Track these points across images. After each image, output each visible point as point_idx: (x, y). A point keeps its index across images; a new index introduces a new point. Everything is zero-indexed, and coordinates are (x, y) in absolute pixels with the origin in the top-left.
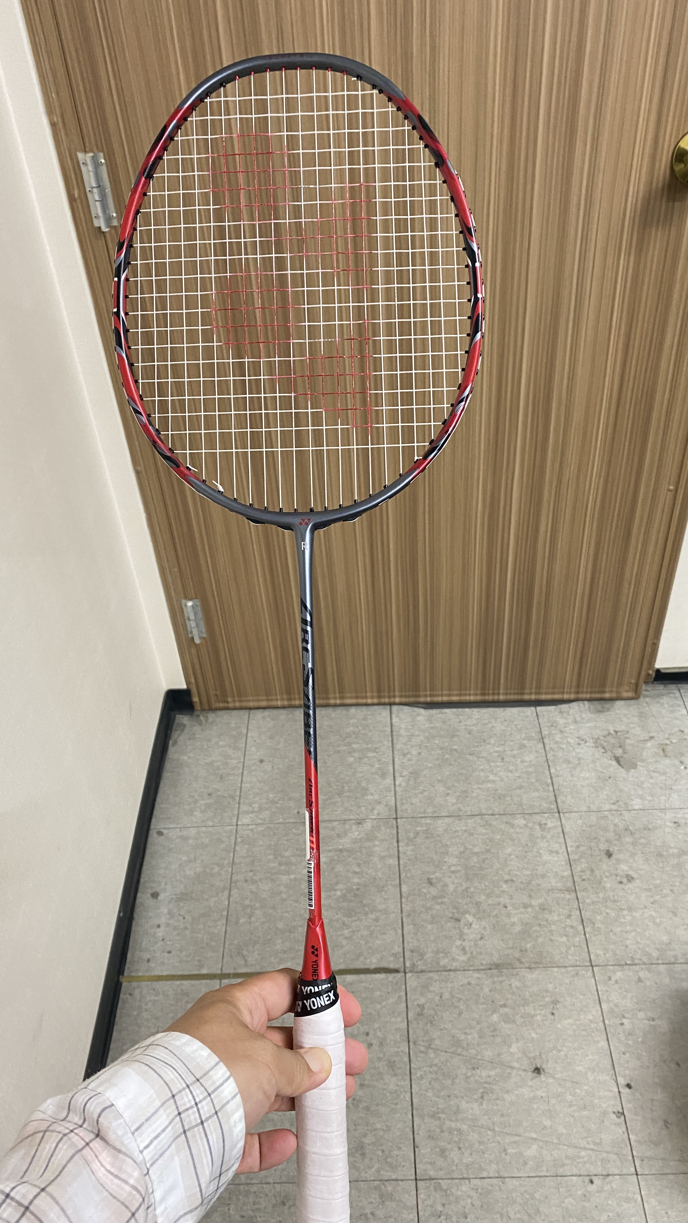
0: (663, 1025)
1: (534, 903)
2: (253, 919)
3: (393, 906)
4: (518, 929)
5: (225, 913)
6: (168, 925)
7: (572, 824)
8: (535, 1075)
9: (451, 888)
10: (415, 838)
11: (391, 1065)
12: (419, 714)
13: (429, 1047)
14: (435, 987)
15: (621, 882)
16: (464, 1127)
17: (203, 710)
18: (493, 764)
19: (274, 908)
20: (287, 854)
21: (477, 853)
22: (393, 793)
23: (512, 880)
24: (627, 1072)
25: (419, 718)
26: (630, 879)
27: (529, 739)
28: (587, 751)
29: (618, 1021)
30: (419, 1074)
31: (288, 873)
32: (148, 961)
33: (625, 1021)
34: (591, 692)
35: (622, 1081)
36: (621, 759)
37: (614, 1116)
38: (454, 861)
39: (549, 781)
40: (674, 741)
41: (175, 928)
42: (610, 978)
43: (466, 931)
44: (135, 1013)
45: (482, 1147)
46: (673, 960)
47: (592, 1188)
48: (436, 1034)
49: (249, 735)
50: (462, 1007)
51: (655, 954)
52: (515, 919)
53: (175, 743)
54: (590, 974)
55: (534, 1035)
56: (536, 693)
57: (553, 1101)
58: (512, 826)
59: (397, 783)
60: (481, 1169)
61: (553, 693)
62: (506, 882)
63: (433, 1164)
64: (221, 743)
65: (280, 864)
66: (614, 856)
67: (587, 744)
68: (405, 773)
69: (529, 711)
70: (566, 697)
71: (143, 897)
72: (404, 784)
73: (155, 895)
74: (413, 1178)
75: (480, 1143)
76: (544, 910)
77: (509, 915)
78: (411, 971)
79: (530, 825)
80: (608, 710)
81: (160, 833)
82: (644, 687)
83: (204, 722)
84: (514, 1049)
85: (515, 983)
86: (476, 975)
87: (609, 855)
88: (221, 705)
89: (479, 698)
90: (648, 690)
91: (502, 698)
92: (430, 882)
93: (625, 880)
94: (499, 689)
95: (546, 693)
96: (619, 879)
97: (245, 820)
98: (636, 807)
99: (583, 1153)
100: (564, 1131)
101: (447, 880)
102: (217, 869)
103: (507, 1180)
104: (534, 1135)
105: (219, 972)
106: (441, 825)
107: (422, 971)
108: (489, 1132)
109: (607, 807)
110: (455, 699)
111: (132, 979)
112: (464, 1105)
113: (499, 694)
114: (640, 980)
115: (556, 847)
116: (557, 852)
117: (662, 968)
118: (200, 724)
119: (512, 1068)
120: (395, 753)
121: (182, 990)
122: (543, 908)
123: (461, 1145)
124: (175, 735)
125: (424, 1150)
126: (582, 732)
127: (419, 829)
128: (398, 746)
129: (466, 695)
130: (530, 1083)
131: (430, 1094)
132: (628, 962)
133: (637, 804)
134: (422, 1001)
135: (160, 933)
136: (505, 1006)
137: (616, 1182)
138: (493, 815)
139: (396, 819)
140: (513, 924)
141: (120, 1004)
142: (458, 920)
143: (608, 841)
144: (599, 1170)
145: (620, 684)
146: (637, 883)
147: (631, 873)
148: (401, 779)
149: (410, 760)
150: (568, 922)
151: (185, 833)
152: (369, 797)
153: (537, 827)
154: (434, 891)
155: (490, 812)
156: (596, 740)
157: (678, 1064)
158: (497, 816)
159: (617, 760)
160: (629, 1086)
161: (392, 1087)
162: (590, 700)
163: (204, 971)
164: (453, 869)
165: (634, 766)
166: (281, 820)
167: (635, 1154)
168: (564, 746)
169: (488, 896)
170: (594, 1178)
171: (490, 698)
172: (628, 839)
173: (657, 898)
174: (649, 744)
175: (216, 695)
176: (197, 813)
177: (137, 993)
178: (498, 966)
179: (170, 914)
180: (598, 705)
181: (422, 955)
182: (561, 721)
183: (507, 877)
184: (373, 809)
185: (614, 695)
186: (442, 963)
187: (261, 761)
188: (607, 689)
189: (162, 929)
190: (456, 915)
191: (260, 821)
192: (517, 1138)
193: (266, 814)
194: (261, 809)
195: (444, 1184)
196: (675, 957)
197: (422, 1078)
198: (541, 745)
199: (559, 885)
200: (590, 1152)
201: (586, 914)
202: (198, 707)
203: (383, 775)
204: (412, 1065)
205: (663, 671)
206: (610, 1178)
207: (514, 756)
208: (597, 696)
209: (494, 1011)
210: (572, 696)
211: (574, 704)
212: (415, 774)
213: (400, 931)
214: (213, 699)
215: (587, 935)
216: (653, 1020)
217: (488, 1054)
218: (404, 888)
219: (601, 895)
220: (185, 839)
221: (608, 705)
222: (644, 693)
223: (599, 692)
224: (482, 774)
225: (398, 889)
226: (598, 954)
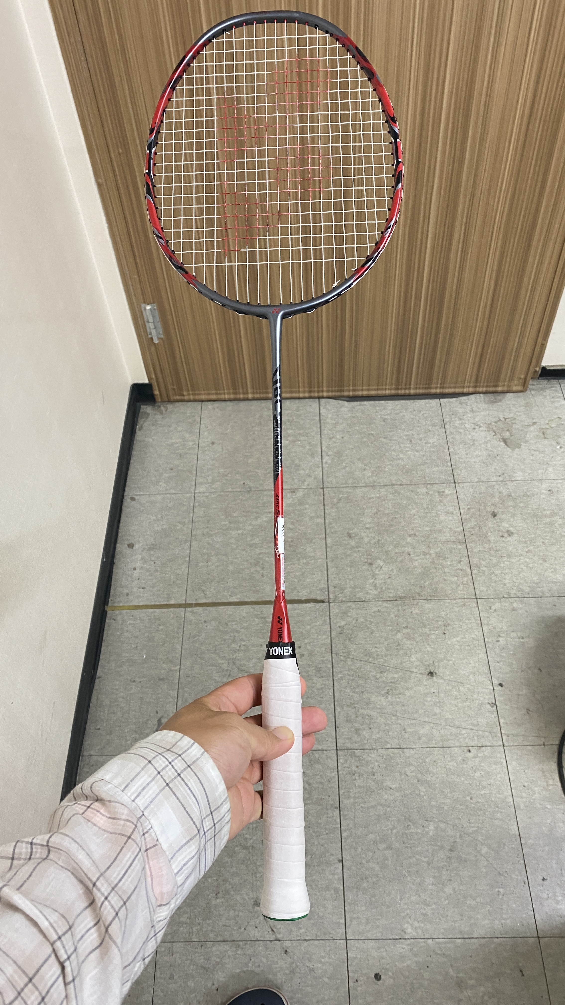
0: (531, 642)
1: (432, 551)
2: (210, 563)
3: (320, 553)
4: (419, 570)
5: (187, 559)
6: (142, 568)
7: (465, 492)
8: (428, 677)
9: (366, 540)
10: (338, 503)
11: (318, 670)
12: (343, 406)
13: (347, 657)
14: (352, 613)
15: (503, 536)
16: (374, 714)
17: (163, 401)
18: (402, 445)
19: (225, 555)
20: (235, 515)
21: (387, 515)
22: (321, 469)
23: (415, 535)
24: (501, 676)
25: (343, 409)
26: (510, 534)
27: (434, 425)
28: (480, 435)
29: (494, 639)
30: (340, 676)
31: (237, 530)
32: (127, 594)
33: (500, 639)
34: (487, 386)
35: (496, 682)
36: (508, 441)
37: (488, 706)
38: (369, 520)
39: (448, 458)
40: (553, 426)
41: (148, 570)
42: (490, 608)
43: (377, 572)
44: (118, 633)
45: (387, 727)
46: (541, 595)
47: (469, 755)
48: (352, 648)
49: (202, 422)
50: (374, 628)
51: (527, 590)
52: (416, 564)
53: (141, 428)
54: (475, 605)
55: (429, 649)
56: (441, 388)
57: (442, 695)
58: (417, 493)
59: (324, 461)
60: (387, 743)
61: (455, 387)
62: (410, 536)
63: (350, 739)
64: (179, 429)
65: (230, 523)
66: (498, 516)
67: (481, 429)
68: (330, 453)
69: (434, 402)
70: (466, 390)
71: (121, 547)
72: (329, 462)
73: (131, 546)
74: (335, 748)
75: (386, 725)
76: (439, 556)
77: (412, 561)
78: (334, 602)
79: (431, 492)
80: (500, 401)
81: (133, 499)
82: (531, 382)
83: (164, 412)
84: (413, 659)
85: (416, 611)
86: (385, 605)
87: (494, 515)
88: (178, 397)
89: (393, 392)
90: (533, 384)
91: (412, 391)
92: (349, 535)
93: (506, 535)
94: (410, 384)
95: (449, 387)
96: (501, 534)
97: (201, 489)
98: (519, 478)
99: (464, 732)
100: (450, 717)
101: (363, 534)
102: (179, 527)
103: (405, 750)
104: (427, 719)
105: (184, 602)
106: (359, 493)
107: (342, 602)
108: (393, 718)
109: (494, 478)
110: (373, 393)
111: (114, 608)
112: (373, 698)
113: (410, 389)
114: (514, 609)
115: (451, 509)
116: (452, 513)
117: (532, 601)
118: (161, 413)
119: (412, 672)
120: (323, 437)
121: (155, 616)
122: (438, 555)
123: (371, 726)
124: (140, 422)
125: (343, 730)
126: (477, 419)
127: (341, 496)
128: (325, 432)
129: (382, 389)
130: (425, 683)
131: (348, 690)
132: (505, 596)
133: (519, 476)
134: (343, 623)
135: (136, 574)
136: (407, 627)
137: (487, 751)
138: (401, 485)
139: (323, 488)
140: (416, 567)
141: (106, 627)
142: (371, 564)
143: (493, 505)
144: (476, 743)
145: (511, 379)
146: (516, 537)
147: (512, 529)
148: (327, 458)
149: (334, 442)
150: (459, 566)
151: (153, 498)
152: (302, 472)
153: (437, 494)
154: (352, 543)
155: (399, 483)
156: (489, 425)
157: (540, 670)
158: (404, 486)
159: (505, 441)
160: (501, 685)
161: (319, 685)
162: (485, 393)
163: (172, 602)
164: (368, 526)
165: (519, 446)
166: (230, 489)
167: (503, 732)
168: (462, 431)
169: (396, 546)
170: (471, 749)
171: (403, 392)
172: (511, 503)
173: (531, 548)
174: (532, 428)
175: (174, 389)
176: (162, 483)
177: (119, 618)
178: (402, 598)
179: (144, 560)
180: (491, 397)
181: (342, 590)
182: (461, 411)
183: (410, 532)
184: (305, 481)
185: (505, 389)
186: (358, 596)
187: (213, 443)
188: (500, 384)
189: (138, 571)
190: (370, 561)
191: (214, 490)
192: (414, 721)
193: (218, 485)
194: (213, 481)
195: (358, 753)
196: (543, 592)
197: (342, 679)
198: (443, 430)
199: (453, 539)
200: (469, 731)
201: (474, 560)
202: (158, 399)
203: (313, 455)
204: (334, 670)
205: (548, 368)
206: (483, 748)
207: (420, 439)
208: (492, 389)
209: (398, 631)
210: (471, 390)
211: (472, 396)
212: (339, 454)
213: (325, 572)
214: (171, 393)
215: (474, 576)
216: (523, 638)
217: (394, 661)
218: (329, 541)
219: (486, 546)
220: (153, 503)
221: (500, 397)
222: (531, 387)
223: (493, 386)
224: (393, 453)
225: (324, 541)
226: (481, 589)
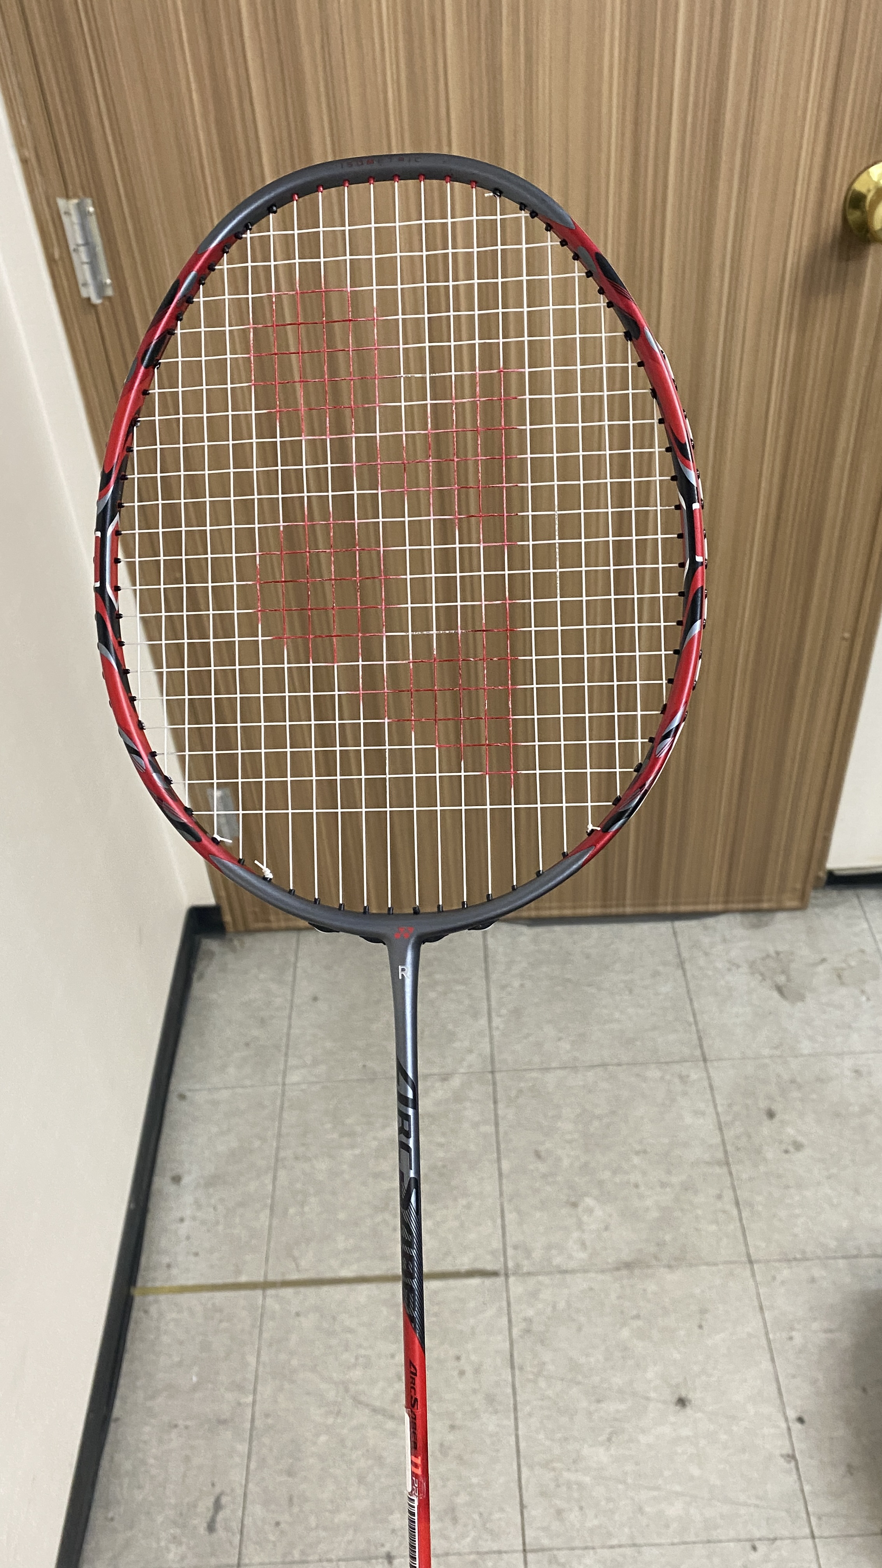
0: (845, 1339)
1: (674, 1180)
2: (306, 1209)
3: (490, 1187)
4: (655, 1214)
5: (269, 1201)
6: (194, 1218)
7: (723, 1075)
8: (678, 1408)
9: (566, 1162)
10: (517, 1097)
11: (490, 1399)
12: (521, 934)
13: (539, 1374)
14: (546, 1295)
15: (786, 1152)
16: (587, 1480)
17: (237, 932)
18: (618, 998)
19: (334, 1193)
20: (348, 1121)
21: (599, 1118)
22: (487, 1039)
23: (645, 1152)
24: (799, 1402)
25: (522, 939)
26: (798, 1146)
27: (665, 964)
28: (741, 979)
29: (785, 1335)
30: (528, 1409)
31: (352, 1146)
32: (169, 1266)
33: (794, 1333)
34: (745, 902)
35: (792, 1414)
36: (784, 989)
37: (782, 1462)
38: (570, 1127)
39: (691, 1019)
40: (853, 963)
41: (203, 1222)
42: (774, 1278)
43: (585, 1218)
44: (152, 1337)
45: (611, 1505)
46: (855, 1252)
47: (753, 1556)
48: (547, 1356)
49: (299, 965)
50: (582, 1319)
51: (833, 1244)
52: (649, 1202)
53: (201, 976)
54: (748, 1273)
55: (677, 1356)
56: (673, 904)
57: (702, 1442)
58: (645, 1079)
59: (494, 1024)
60: (610, 1535)
61: (695, 903)
62: (637, 1153)
63: (545, 1529)
64: (262, 976)
65: (342, 1135)
66: (778, 1117)
67: (741, 970)
68: (504, 1011)
69: (664, 927)
70: (712, 907)
71: (161, 1182)
72: (502, 1026)
73: (177, 1179)
74: (521, 1548)
75: (609, 1500)
76: (686, 1190)
77: (641, 1197)
78: (514, 1274)
79: (668, 1077)
80: (766, 924)
81: (182, 1097)
82: (813, 894)
83: (238, 947)
84: (650, 1375)
85: (652, 1287)
86: (600, 1277)
87: (771, 1115)
88: (261, 925)
89: (599, 911)
90: (818, 897)
91: (629, 910)
92: (538, 1155)
93: (791, 1149)
94: (624, 899)
95: (686, 904)
96: (784, 1147)
97: (294, 1077)
98: (806, 1052)
99: (743, 1511)
100: (718, 1483)
101: (559, 1152)
102: (257, 1143)
103: (644, 1549)
104: (678, 1488)
105: (262, 1279)
106: (551, 1079)
107: (529, 1274)
108: (620, 1486)
109: (766, 1052)
110: (568, 912)
111: (146, 1292)
112: (586, 1451)
113: (624, 906)
114: (813, 1280)
115: (702, 1106)
116: (703, 1114)
117: (841, 1263)
118: (234, 950)
119: (648, 1399)
120: (491, 984)
121: (214, 1305)
122: (685, 1187)
123: (583, 1504)
124: (200, 966)
125: (534, 1512)
126: (733, 954)
127: (522, 1085)
128: (494, 977)
129: (581, 907)
130: (672, 1419)
131: (541, 1436)
132: (798, 1256)
133: (806, 1047)
134: (530, 1313)
135: (184, 1229)
136: (637, 1317)
137: (785, 1548)
138: (619, 1065)
139: (493, 1072)
140: (647, 1209)
141: (132, 1326)
142: (575, 1205)
143: (770, 1097)
144: (763, 1532)
145: (782, 890)
146: (807, 1152)
147: (800, 1139)
148: (499, 1020)
149: (510, 994)
150: (719, 1205)
151: (216, 1096)
152: (457, 1045)
153: (677, 1080)
154: (543, 1168)
155: (616, 1061)
156: (752, 965)
157: (864, 1390)
158: (625, 1067)
159: (780, 989)
160: (801, 1420)
161: (491, 1428)
162: (744, 911)
163: (243, 1279)
164: (568, 1137)
165: (801, 998)
166: (341, 1077)
167: (810, 1509)
168: (710, 973)
169: (615, 1172)
170: (758, 1544)
171: (614, 910)
172: (796, 1094)
173: (834, 1171)
174: (821, 968)
175: (255, 913)
176: (231, 1070)
177: (153, 1310)
178: (628, 1266)
179: (198, 1205)
180: (752, 918)
181: (528, 1253)
182: (706, 940)
183: (638, 1147)
184: (463, 1060)
185: (773, 905)
186: (554, 1263)
187: (315, 999)
188: (765, 897)
189: (186, 1223)
190: (573, 1199)
191: (315, 1079)
192: (655, 1493)
193: (323, 1068)
194: (316, 1062)
195: (562, 1556)
196: (858, 1248)
197: (530, 1415)
198: (680, 972)
199: (707, 1157)
200: (752, 1509)
201: (743, 1194)
202: (230, 927)
203: (475, 1016)
204: (518, 1399)
205: (838, 873)
206: (778, 1543)
207: (646, 987)
208: (752, 906)
209: (624, 1324)
210: (720, 907)
211: (723, 919)
212: (517, 1012)
213: (499, 1221)
214: (250, 918)
215: (744, 1222)
216: (831, 1331)
217: (618, 1380)
218: (506, 1165)
219: (762, 1168)
220: (215, 1103)
221: (765, 918)
222: (813, 901)
223: (755, 901)
224: (605, 1011)
225: (496, 1165)
226: (758, 1246)
